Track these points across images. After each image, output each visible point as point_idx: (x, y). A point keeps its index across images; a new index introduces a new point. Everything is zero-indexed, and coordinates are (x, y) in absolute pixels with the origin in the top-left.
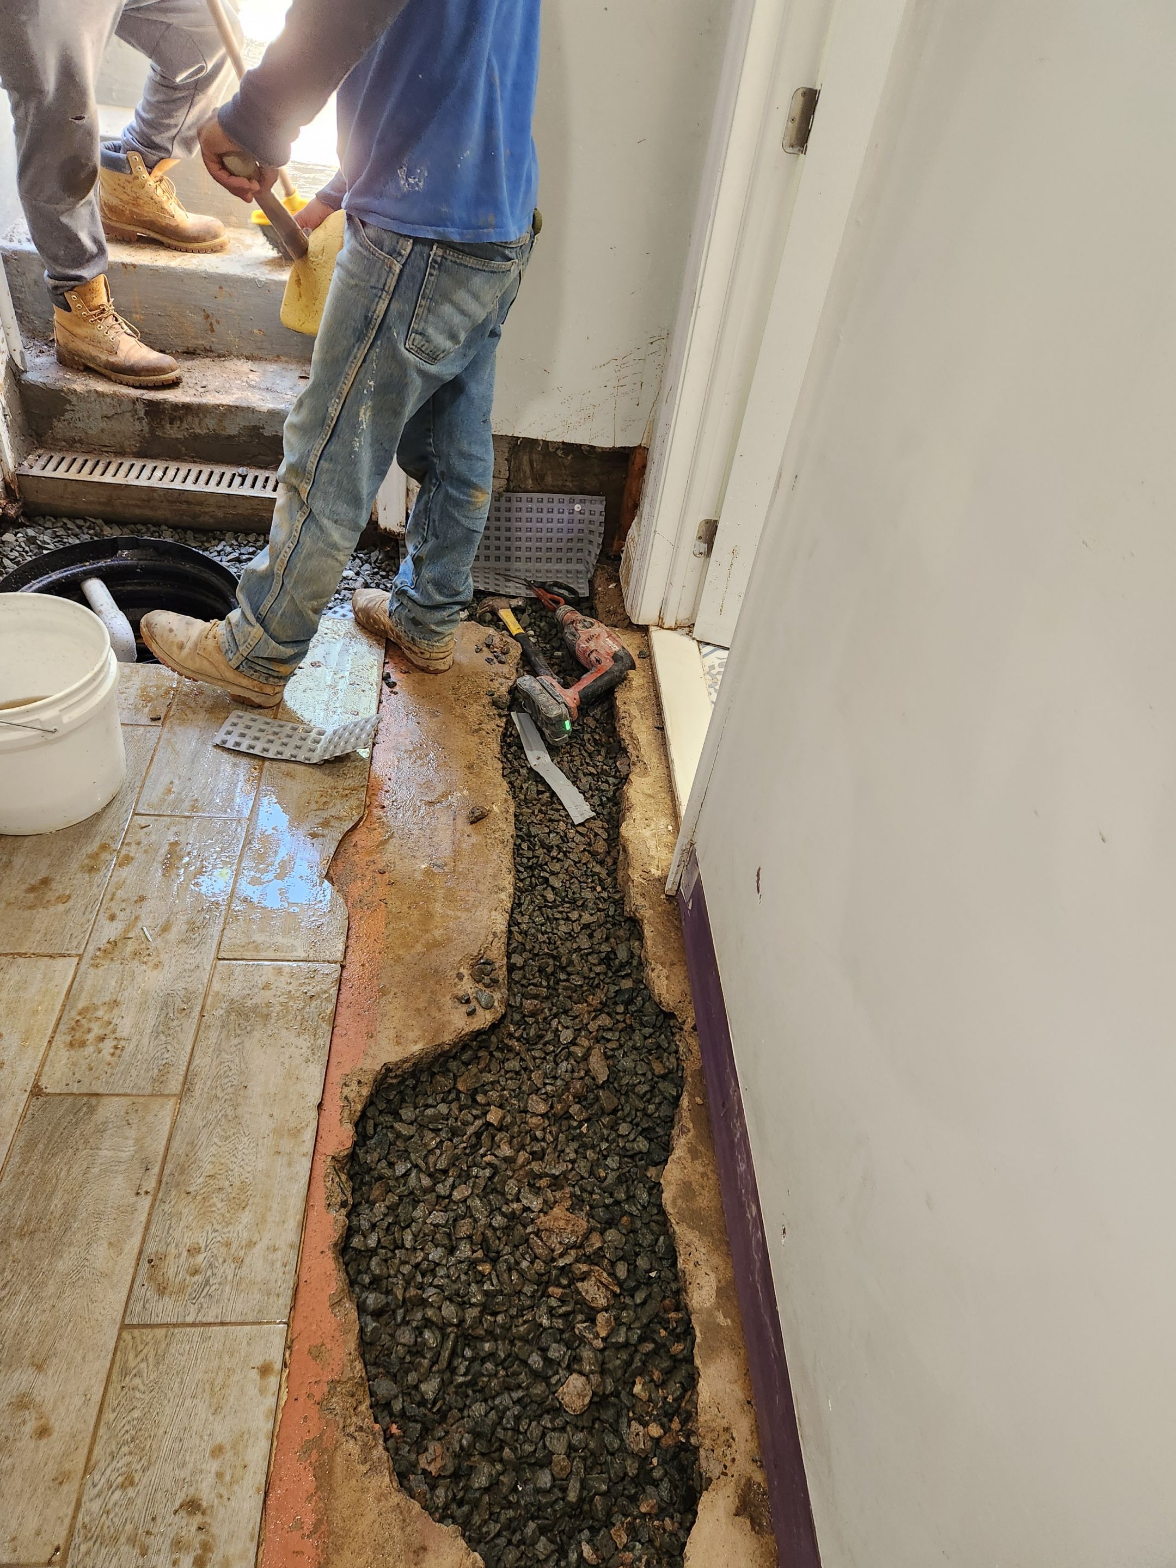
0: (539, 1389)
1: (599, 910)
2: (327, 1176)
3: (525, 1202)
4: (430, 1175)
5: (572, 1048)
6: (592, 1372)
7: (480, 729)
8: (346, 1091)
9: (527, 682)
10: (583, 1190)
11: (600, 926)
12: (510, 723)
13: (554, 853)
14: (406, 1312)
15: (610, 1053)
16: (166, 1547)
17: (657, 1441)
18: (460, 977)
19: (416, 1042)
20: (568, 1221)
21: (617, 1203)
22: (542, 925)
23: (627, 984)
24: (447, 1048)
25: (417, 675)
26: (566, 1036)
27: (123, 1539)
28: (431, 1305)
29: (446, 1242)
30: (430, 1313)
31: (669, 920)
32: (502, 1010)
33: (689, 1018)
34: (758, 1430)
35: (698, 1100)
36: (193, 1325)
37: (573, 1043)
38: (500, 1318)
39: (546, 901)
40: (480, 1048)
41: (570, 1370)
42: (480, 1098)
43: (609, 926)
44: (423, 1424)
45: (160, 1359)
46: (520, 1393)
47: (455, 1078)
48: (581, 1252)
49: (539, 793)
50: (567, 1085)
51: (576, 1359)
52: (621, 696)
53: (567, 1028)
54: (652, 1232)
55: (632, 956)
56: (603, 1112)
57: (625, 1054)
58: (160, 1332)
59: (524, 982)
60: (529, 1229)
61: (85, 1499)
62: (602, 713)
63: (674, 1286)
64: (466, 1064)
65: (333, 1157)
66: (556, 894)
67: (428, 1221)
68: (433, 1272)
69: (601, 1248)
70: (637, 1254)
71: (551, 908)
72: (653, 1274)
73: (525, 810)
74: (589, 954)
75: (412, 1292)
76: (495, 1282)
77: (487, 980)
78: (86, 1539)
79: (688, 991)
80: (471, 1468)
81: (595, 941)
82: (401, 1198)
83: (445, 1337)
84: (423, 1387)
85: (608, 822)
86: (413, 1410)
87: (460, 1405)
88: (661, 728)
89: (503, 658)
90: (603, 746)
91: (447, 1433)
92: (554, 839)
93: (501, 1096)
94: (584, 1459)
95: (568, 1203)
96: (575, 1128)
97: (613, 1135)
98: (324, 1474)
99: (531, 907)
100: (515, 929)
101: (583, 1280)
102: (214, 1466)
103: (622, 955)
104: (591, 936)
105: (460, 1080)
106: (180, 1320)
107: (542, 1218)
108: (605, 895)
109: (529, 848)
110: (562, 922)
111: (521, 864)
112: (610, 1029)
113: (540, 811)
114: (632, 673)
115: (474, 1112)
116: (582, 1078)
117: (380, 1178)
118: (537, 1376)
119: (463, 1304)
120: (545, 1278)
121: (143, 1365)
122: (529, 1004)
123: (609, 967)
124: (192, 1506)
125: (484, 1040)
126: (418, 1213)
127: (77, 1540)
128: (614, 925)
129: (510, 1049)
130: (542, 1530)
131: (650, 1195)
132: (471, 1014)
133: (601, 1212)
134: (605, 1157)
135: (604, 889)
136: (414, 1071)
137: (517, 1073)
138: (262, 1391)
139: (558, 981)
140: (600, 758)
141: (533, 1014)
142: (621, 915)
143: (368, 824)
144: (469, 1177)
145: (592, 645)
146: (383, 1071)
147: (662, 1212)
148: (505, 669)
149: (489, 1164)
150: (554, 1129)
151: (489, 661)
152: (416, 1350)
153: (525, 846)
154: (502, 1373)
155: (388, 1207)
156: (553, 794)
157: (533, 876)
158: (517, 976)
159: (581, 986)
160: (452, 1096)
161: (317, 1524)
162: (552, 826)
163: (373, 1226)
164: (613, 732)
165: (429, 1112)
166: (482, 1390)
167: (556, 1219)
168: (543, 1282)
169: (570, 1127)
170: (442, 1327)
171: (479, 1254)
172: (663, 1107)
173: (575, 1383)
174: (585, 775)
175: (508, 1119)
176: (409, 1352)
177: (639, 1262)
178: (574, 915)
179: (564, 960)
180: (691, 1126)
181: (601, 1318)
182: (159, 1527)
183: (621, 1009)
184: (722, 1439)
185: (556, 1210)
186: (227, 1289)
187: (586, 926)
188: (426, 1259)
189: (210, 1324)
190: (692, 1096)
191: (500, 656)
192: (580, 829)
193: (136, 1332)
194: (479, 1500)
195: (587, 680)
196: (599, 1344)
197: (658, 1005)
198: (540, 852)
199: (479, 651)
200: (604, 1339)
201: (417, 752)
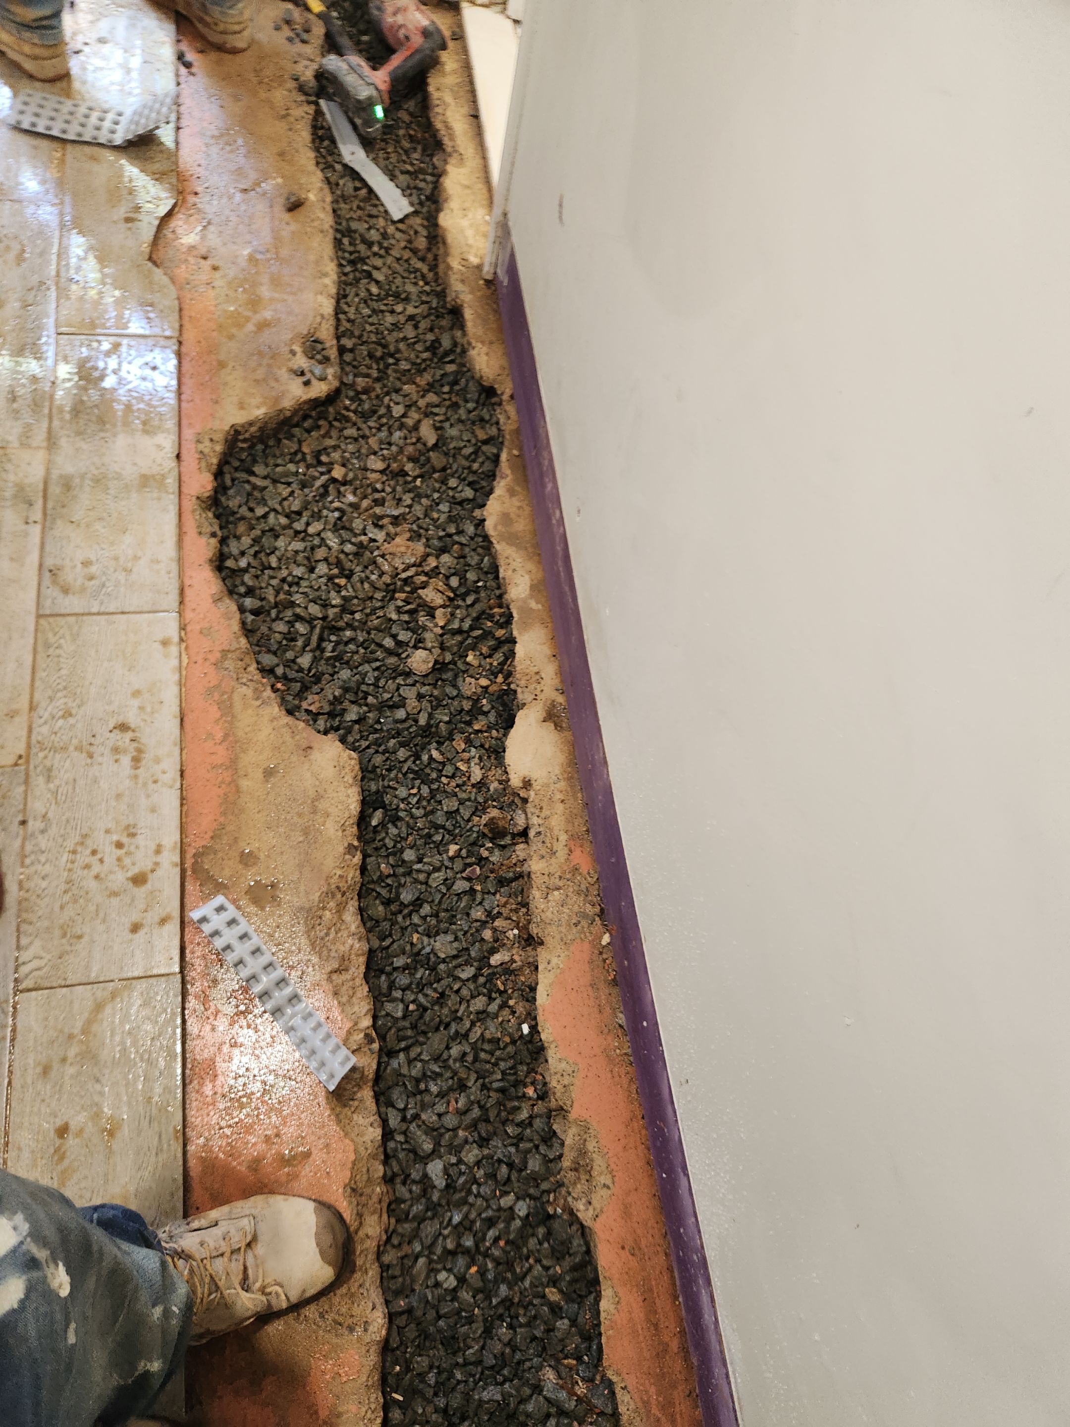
0: (392, 660)
1: (423, 303)
2: (194, 511)
3: (370, 535)
4: (287, 516)
5: (404, 420)
6: (433, 647)
7: (288, 115)
8: (201, 447)
9: (333, 62)
10: (420, 527)
11: (425, 317)
12: (319, 113)
13: (375, 249)
14: (279, 612)
15: (438, 425)
16: (107, 752)
17: (486, 688)
18: (293, 353)
19: (258, 407)
20: (408, 547)
21: (450, 536)
22: (370, 317)
23: (451, 368)
24: (288, 414)
25: (214, 55)
26: (398, 411)
27: (72, 748)
28: (299, 605)
29: (306, 562)
30: (298, 610)
31: (487, 304)
32: (336, 384)
33: (506, 389)
34: (561, 672)
35: (516, 452)
36: (98, 614)
37: (404, 415)
38: (357, 616)
39: (371, 294)
40: (319, 418)
41: (416, 647)
42: (324, 458)
43: (432, 318)
44: (302, 683)
45: (75, 637)
46: (378, 664)
47: (300, 442)
48: (420, 569)
49: (356, 189)
50: (401, 450)
51: (420, 641)
52: (434, 83)
53: (397, 404)
54: (479, 554)
55: (455, 344)
56: (435, 471)
57: (452, 425)
58: (72, 620)
59: (355, 363)
60: (376, 553)
61: (34, 726)
62: (416, 106)
63: (498, 592)
64: (308, 431)
65: (198, 498)
66: (380, 288)
67: (289, 548)
68: (298, 584)
69: (437, 567)
70: (466, 571)
71: (377, 301)
72: (480, 584)
73: (342, 205)
74: (415, 343)
75: (282, 596)
76: (350, 590)
77: (319, 357)
78: (41, 750)
79: (506, 364)
80: (344, 710)
81: (420, 331)
82: (263, 532)
83: (313, 628)
84: (299, 660)
85: (427, 219)
86: (292, 674)
87: (330, 671)
88: (476, 116)
89: (305, 36)
90: (419, 143)
91: (322, 690)
92: (374, 235)
93: (342, 457)
94: (431, 702)
95: (408, 535)
96: (410, 482)
97: (444, 488)
98: (227, 709)
99: (357, 300)
100: (341, 316)
101: (423, 588)
102: (136, 703)
103: (446, 343)
104: (416, 327)
105: (304, 444)
106: (86, 611)
107: (386, 545)
108: (427, 288)
109: (350, 244)
110: (387, 314)
111: (343, 258)
112: (437, 406)
113: (359, 207)
114: (444, 56)
115: (320, 469)
116: (414, 444)
117: (243, 518)
118: (390, 652)
119: (325, 605)
120: (392, 587)
121: (62, 641)
122: (361, 382)
123: (434, 354)
124: (123, 727)
125: (322, 412)
126: (281, 543)
127: (34, 750)
128: (437, 317)
129: (347, 419)
130: (402, 745)
131: (476, 529)
132: (307, 383)
133: (435, 542)
134: (438, 504)
135: (427, 283)
136: (261, 435)
137: (356, 440)
138: (166, 656)
139: (387, 366)
140: (416, 156)
141: (366, 391)
142: (444, 307)
143: (183, 210)
144: (320, 517)
145: (400, 19)
146: (232, 433)
147: (486, 538)
148: (308, 50)
149: (337, 509)
150: (392, 483)
151: (290, 40)
152: (291, 637)
153: (346, 241)
154: (362, 651)
155: (253, 540)
156: (371, 191)
157: (356, 270)
158: (348, 357)
159: (409, 370)
160: (299, 456)
161: (226, 736)
162: (373, 221)
163: (243, 553)
164: (428, 126)
165: (279, 469)
166: (347, 663)
167: (398, 546)
168: (390, 591)
169: (406, 483)
170: (310, 621)
171: (336, 571)
172: (486, 464)
173: (420, 654)
174: (402, 172)
175: (351, 475)
176: (285, 638)
177: (468, 575)
178: (399, 308)
179: (392, 348)
180: (508, 472)
181: (439, 613)
182: (98, 740)
183: (446, 389)
184: (534, 679)
185: (398, 540)
186: (122, 589)
187: (411, 318)
188: (290, 574)
189: (113, 613)
190: (510, 450)
191: (301, 35)
192: (400, 226)
193: (51, 620)
194: (351, 727)
195: (396, 61)
196: (439, 631)
197: (479, 382)
198: (362, 247)
199: (278, 28)
200: (442, 628)
201: (224, 137)
